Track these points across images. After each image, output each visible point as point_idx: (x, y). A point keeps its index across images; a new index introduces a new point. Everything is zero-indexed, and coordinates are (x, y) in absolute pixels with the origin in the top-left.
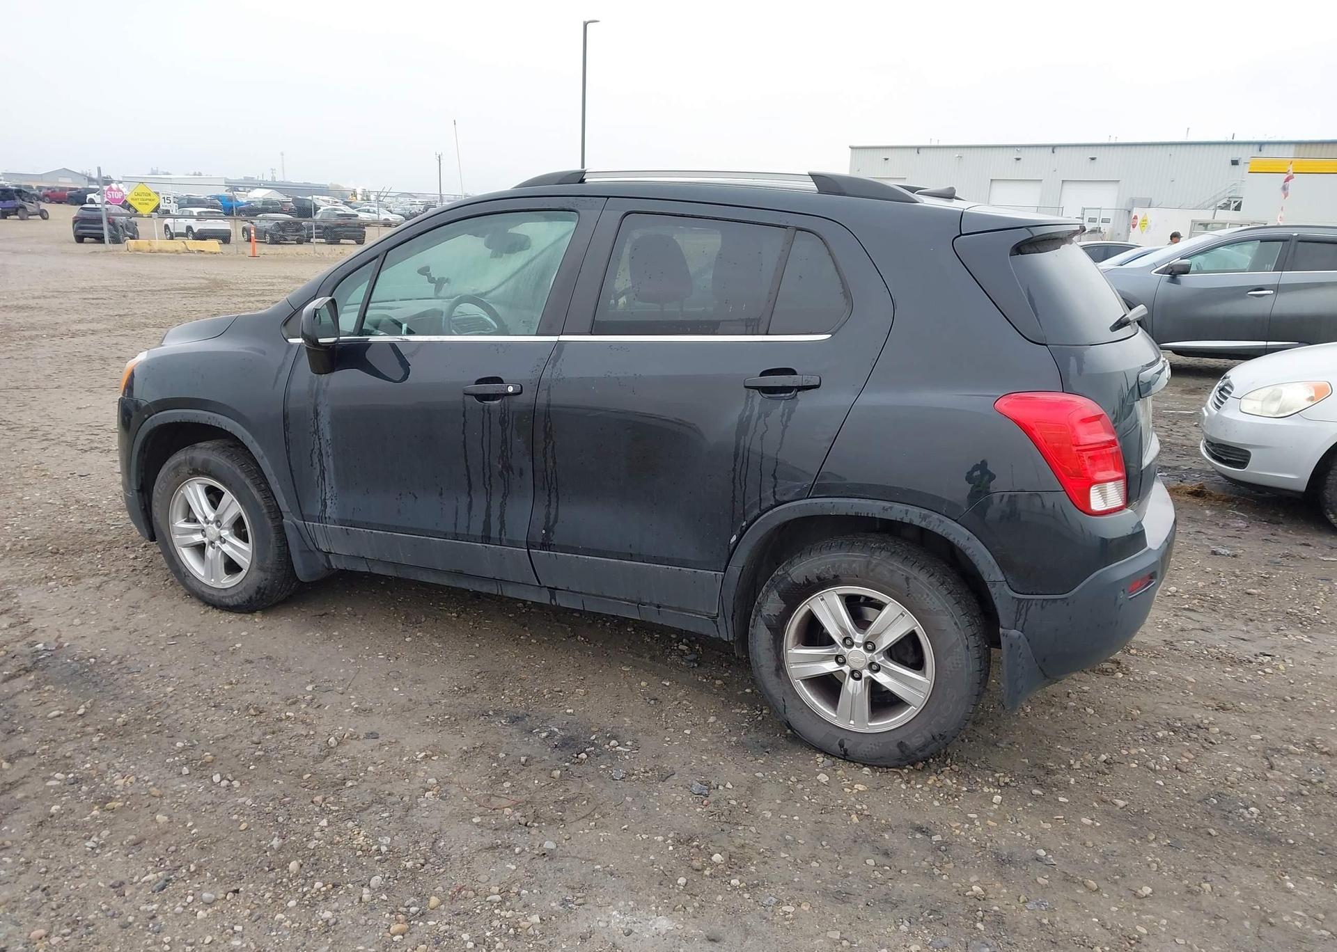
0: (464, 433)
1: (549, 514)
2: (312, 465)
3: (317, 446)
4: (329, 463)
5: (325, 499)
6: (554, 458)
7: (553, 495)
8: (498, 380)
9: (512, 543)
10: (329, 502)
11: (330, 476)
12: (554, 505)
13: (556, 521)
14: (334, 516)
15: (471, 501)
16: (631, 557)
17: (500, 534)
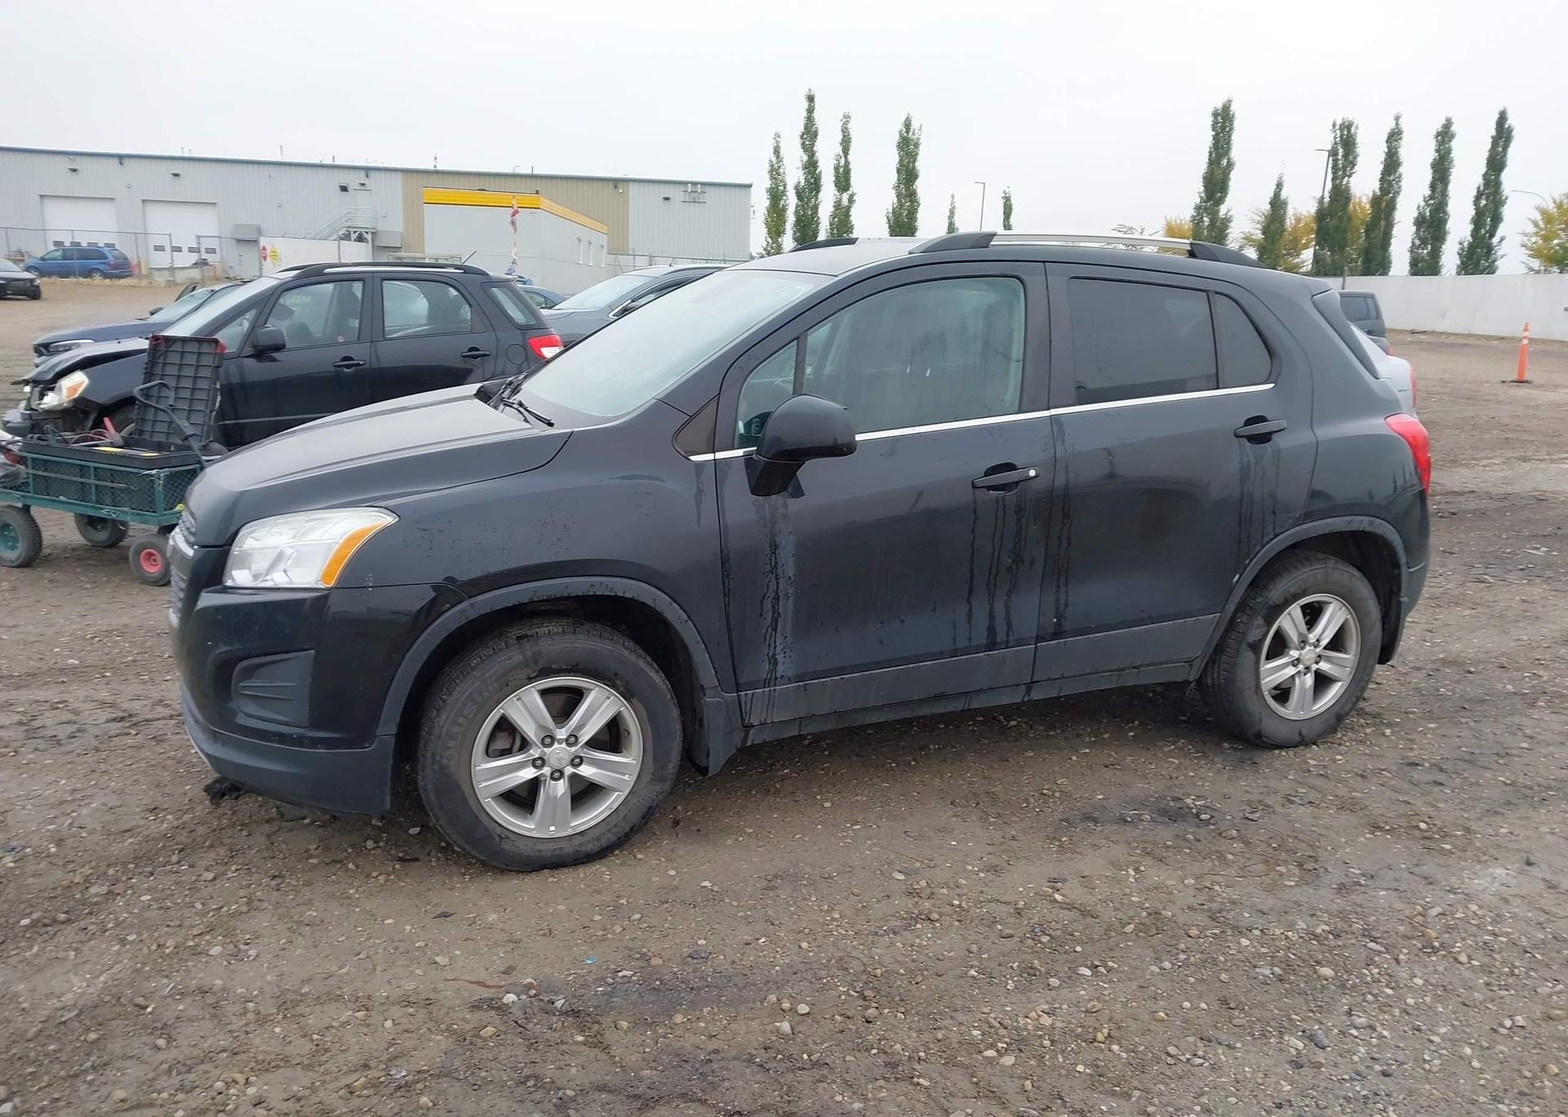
0: (973, 532)
1: (1058, 600)
2: (761, 615)
3: (773, 586)
4: (787, 607)
5: (774, 655)
6: (1069, 538)
7: (1062, 579)
8: (1009, 467)
9: (1021, 642)
10: (780, 658)
11: (786, 624)
12: (1063, 590)
13: (1066, 606)
14: (790, 673)
15: (970, 610)
16: (1141, 623)
17: (1008, 635)
